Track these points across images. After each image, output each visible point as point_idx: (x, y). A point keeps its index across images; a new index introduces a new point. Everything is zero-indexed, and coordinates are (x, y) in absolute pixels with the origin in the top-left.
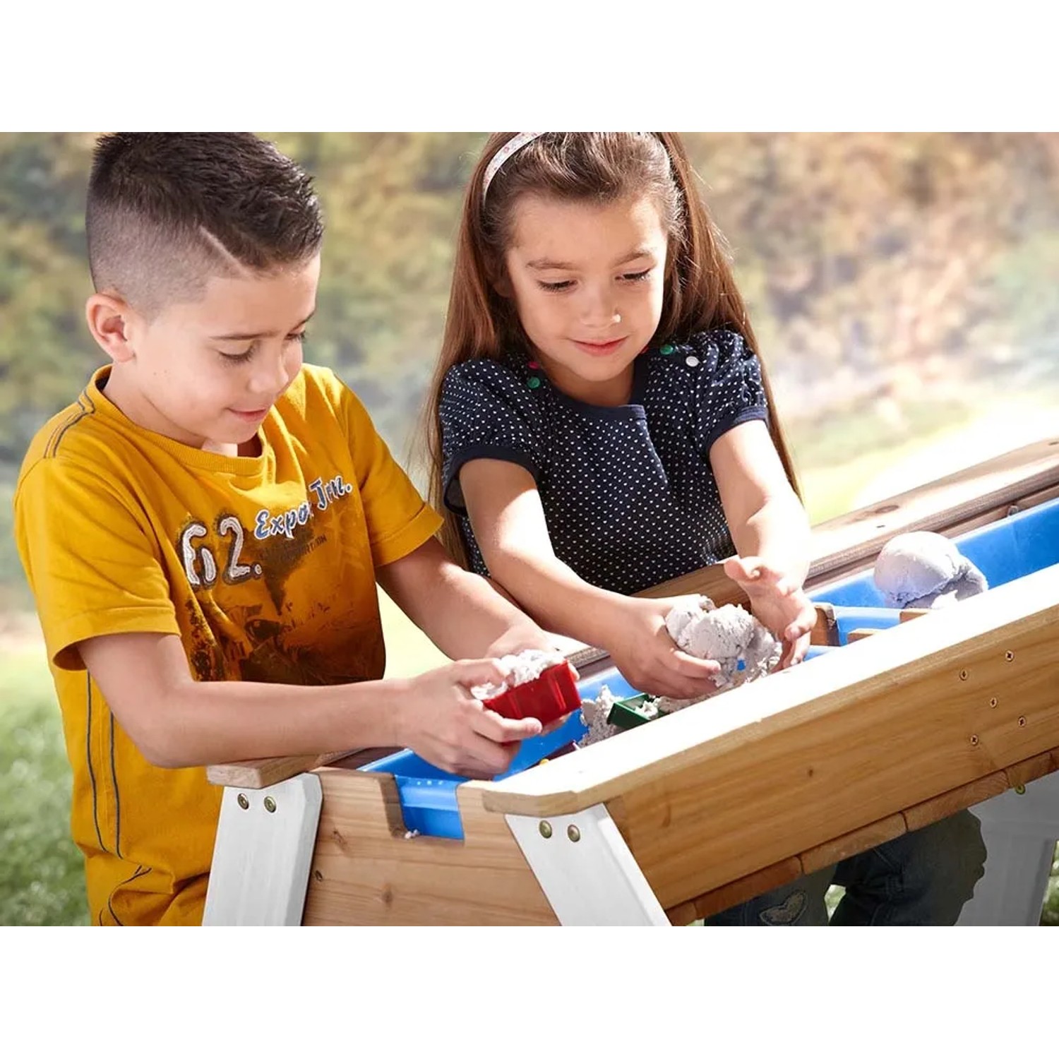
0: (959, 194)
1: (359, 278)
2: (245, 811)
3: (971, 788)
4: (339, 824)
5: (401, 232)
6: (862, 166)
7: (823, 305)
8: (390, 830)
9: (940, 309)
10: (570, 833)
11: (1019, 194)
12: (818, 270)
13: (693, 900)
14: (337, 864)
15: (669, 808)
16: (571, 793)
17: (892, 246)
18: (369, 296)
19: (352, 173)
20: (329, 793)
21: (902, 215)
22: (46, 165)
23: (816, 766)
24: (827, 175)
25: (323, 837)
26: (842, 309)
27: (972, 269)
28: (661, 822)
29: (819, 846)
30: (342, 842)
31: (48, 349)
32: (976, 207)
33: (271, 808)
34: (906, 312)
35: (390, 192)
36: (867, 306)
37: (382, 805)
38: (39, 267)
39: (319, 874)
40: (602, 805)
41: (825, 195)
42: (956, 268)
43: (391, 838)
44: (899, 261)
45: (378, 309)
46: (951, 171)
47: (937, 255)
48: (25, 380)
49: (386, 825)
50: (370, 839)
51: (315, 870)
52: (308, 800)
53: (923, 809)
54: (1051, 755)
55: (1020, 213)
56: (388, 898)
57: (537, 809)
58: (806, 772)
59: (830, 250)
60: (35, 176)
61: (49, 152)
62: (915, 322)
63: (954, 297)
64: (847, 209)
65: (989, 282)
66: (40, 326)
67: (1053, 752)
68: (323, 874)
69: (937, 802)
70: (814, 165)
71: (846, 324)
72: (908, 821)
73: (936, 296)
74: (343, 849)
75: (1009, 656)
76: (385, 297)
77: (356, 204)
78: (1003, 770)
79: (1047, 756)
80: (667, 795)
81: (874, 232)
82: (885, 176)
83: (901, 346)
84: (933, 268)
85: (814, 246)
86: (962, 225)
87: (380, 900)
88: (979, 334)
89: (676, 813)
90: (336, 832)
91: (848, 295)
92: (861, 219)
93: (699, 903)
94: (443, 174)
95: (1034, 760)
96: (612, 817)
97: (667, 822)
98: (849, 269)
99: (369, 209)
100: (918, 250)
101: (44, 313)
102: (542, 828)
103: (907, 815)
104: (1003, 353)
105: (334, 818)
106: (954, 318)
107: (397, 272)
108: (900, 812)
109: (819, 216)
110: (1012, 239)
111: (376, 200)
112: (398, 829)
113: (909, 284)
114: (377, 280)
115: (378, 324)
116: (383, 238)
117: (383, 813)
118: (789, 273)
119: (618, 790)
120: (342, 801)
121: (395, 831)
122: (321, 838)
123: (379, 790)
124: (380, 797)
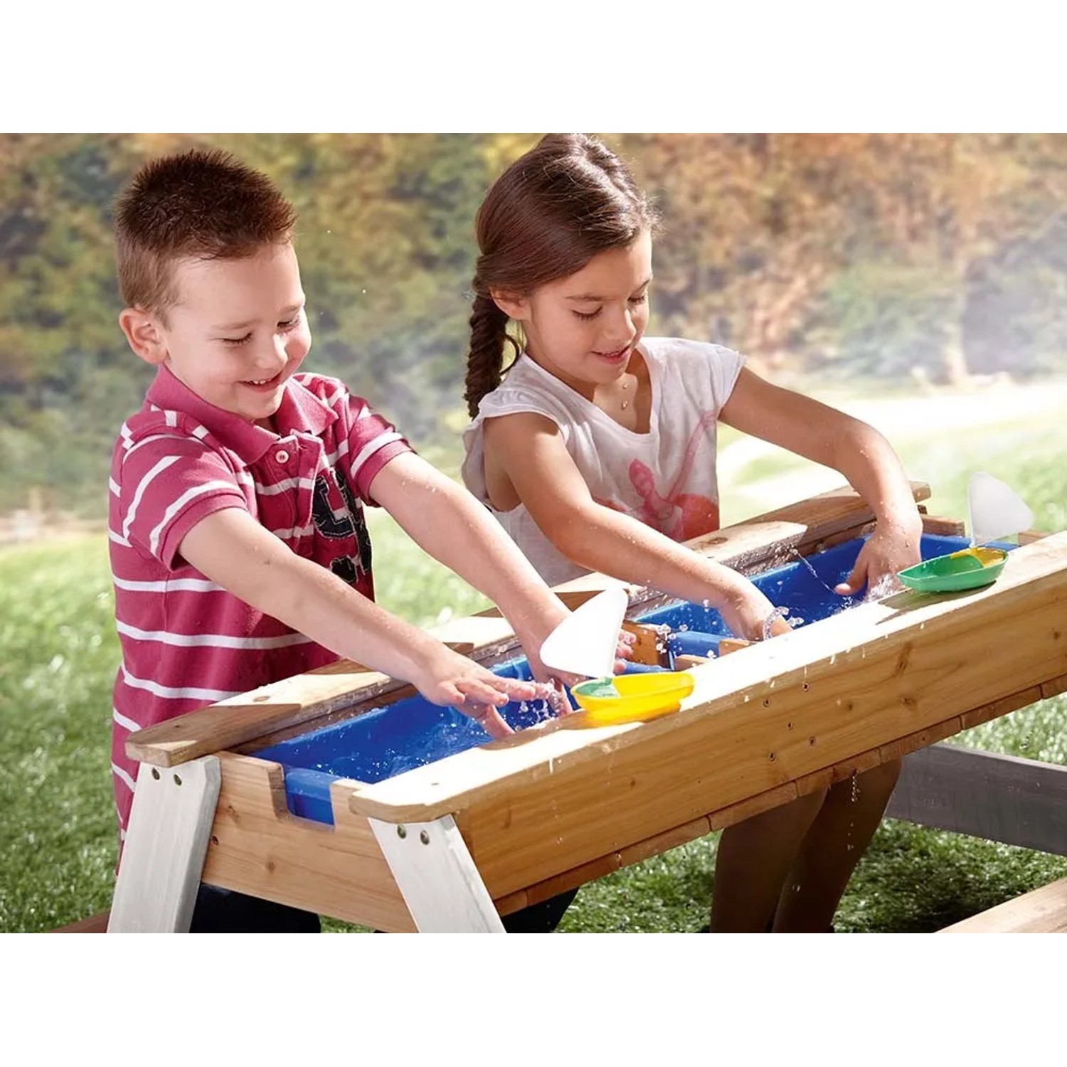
0: (805, 226)
1: (339, 263)
2: (157, 781)
3: (766, 796)
4: (234, 801)
5: (373, 229)
6: (732, 200)
7: (696, 306)
8: (275, 811)
9: (785, 315)
10: (422, 836)
11: (851, 230)
12: (694, 278)
13: (525, 890)
14: (230, 833)
15: (510, 813)
16: (422, 805)
17: (752, 263)
18: (346, 278)
19: (338, 182)
20: (227, 774)
21: (761, 240)
22: (103, 164)
23: (637, 778)
24: (705, 205)
25: (220, 809)
26: (711, 310)
27: (811, 284)
28: (502, 824)
29: (635, 845)
30: (236, 817)
31: (94, 305)
32: (818, 237)
33: (178, 781)
34: (760, 316)
35: (367, 197)
36: (729, 308)
37: (269, 790)
38: (93, 242)
39: (215, 839)
40: (450, 815)
41: (702, 221)
42: (800, 284)
43: (275, 818)
44: (756, 275)
45: (352, 287)
46: (800, 208)
47: (785, 273)
48: (76, 328)
49: (271, 807)
50: (258, 816)
51: (212, 835)
52: (209, 779)
53: (725, 813)
54: (834, 769)
55: (850, 244)
56: (271, 867)
57: (394, 817)
58: (629, 782)
59: (704, 264)
60: (94, 170)
61: (105, 154)
62: (766, 323)
63: (796, 306)
64: (719, 232)
65: (824, 296)
66: (90, 287)
67: (835, 766)
68: (219, 840)
69: (737, 808)
70: (696, 198)
71: (713, 321)
72: (712, 824)
73: (783, 304)
74: (236, 822)
75: (806, 687)
76: (359, 279)
77: (341, 206)
78: (794, 781)
79: (831, 770)
80: (509, 802)
81: (738, 251)
82: (749, 210)
83: (754, 342)
84: (782, 283)
85: (692, 260)
86: (806, 249)
87: (263, 868)
88: (814, 335)
89: (514, 817)
90: (230, 807)
91: (717, 300)
92: (728, 241)
93: (530, 892)
94: (408, 186)
95: (819, 774)
96: (458, 827)
97: (507, 825)
98: (718, 279)
99: (348, 211)
100: (772, 268)
101: (93, 277)
102: (399, 830)
103: (711, 819)
104: (831, 352)
105: (231, 796)
106: (795, 322)
107: (368, 259)
108: (707, 816)
109: (697, 237)
110: (845, 264)
111: (355, 203)
112: (281, 811)
113: (763, 294)
114: (353, 266)
115: (351, 300)
116: (358, 234)
117: (270, 797)
118: (672, 279)
120: (237, 782)
121: (279, 812)
122: (218, 811)
123: (267, 777)
124: (268, 783)
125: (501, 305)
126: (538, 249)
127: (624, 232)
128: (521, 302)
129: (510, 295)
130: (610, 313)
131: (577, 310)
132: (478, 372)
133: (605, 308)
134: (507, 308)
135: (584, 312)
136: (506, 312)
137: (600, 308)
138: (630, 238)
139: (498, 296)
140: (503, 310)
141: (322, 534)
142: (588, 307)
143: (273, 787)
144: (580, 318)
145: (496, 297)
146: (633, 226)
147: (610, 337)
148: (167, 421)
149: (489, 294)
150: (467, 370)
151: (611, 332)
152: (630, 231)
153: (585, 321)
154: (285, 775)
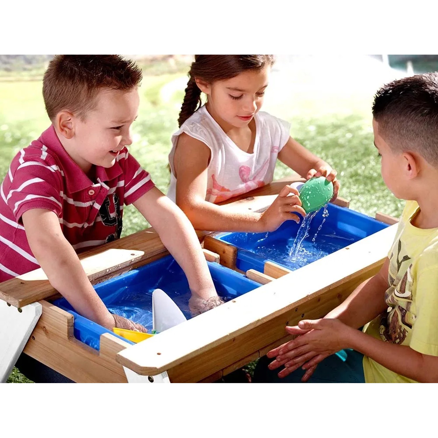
3: (282, 340)
4: (45, 324)
8: (68, 337)
14: (41, 337)
20: (45, 313)
30: (46, 332)
39: (33, 338)
40: (166, 371)
43: (67, 339)
49: (67, 334)
50: (58, 336)
51: (33, 335)
52: (36, 315)
53: (266, 349)
57: (140, 372)
68: (35, 337)
69: (271, 346)
72: (260, 354)
74: (46, 334)
90: (44, 327)
103: (260, 352)
105: (45, 322)
108: (258, 351)
112: (71, 336)
117: (66, 330)
119: (170, 367)
120: (50, 318)
121: (69, 337)
122: (37, 326)
123: (67, 321)
124: (67, 324)
125: (199, 86)
126: (217, 64)
127: (257, 64)
128: (208, 86)
129: (204, 82)
130: (247, 99)
131: (231, 95)
132: (185, 112)
133: (244, 95)
134: (201, 87)
135: (234, 96)
136: (200, 89)
137: (242, 95)
138: (260, 66)
139: (198, 81)
140: (200, 88)
141: (104, 224)
142: (236, 94)
143: (68, 326)
144: (232, 98)
145: (197, 81)
146: (262, 61)
147: (245, 110)
148: (42, 156)
149: (194, 80)
150: (181, 110)
151: (246, 107)
152: (260, 63)
153: (234, 100)
154: (74, 320)
